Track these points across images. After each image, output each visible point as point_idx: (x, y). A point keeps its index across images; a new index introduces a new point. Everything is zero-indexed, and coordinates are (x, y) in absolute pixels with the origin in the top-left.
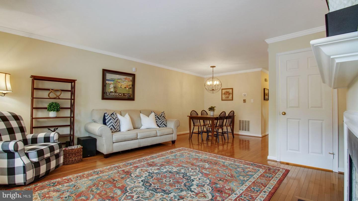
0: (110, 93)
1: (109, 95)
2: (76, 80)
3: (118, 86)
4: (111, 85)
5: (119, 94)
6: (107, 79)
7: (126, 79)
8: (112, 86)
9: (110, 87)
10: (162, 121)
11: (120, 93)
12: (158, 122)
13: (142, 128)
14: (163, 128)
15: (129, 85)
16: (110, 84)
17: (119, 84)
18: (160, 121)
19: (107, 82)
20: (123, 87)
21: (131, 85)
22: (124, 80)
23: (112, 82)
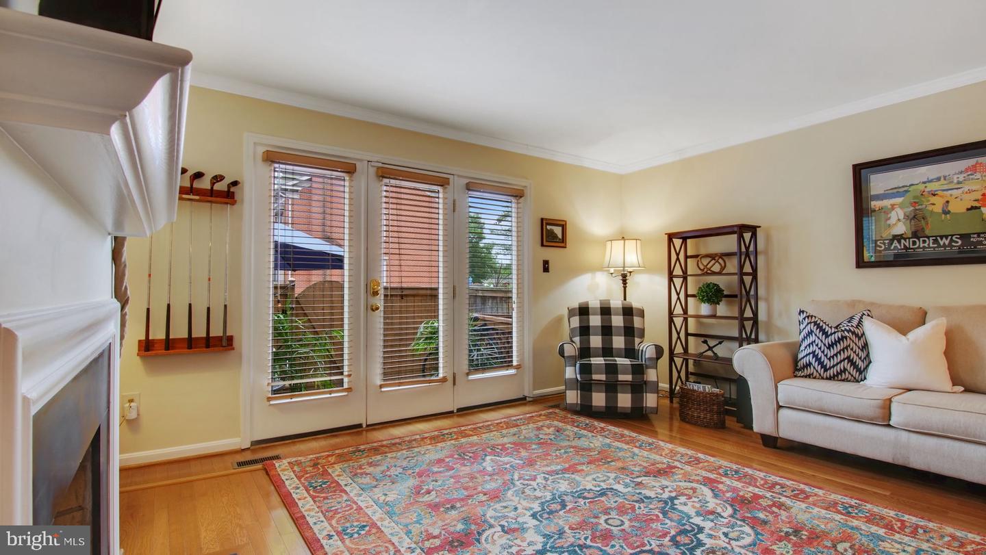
0: (890, 244)
1: (888, 249)
2: (760, 227)
4: (893, 212)
5: (936, 241)
6: (873, 192)
8: (897, 215)
9: (889, 219)
11: (942, 237)
16: (885, 211)
17: (935, 199)
19: (876, 204)
20: (959, 208)
22: (961, 179)
23: (899, 200)
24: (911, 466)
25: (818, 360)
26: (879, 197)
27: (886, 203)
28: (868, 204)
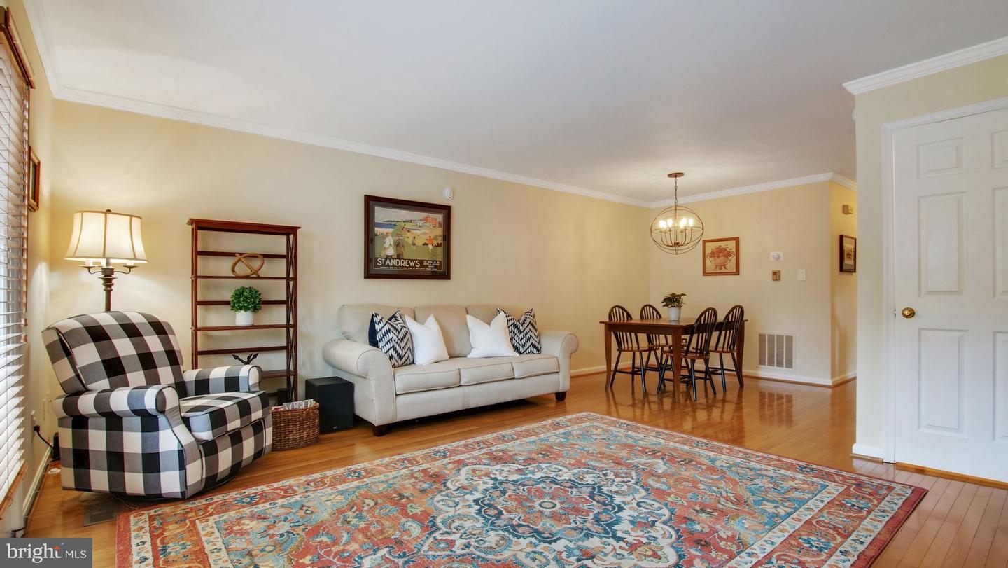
0: (385, 261)
1: (383, 265)
2: (300, 228)
3: (406, 239)
4: (388, 239)
5: (408, 263)
6: (376, 221)
7: (426, 220)
8: (390, 241)
9: (385, 243)
10: (528, 335)
11: (411, 260)
12: (517, 339)
13: (474, 354)
14: (531, 356)
15: (435, 238)
16: (384, 236)
17: (408, 234)
18: (522, 335)
19: (378, 230)
20: (419, 242)
21: (440, 236)
22: (421, 224)
23: (391, 230)
25: (397, 352)
28: (373, 230)
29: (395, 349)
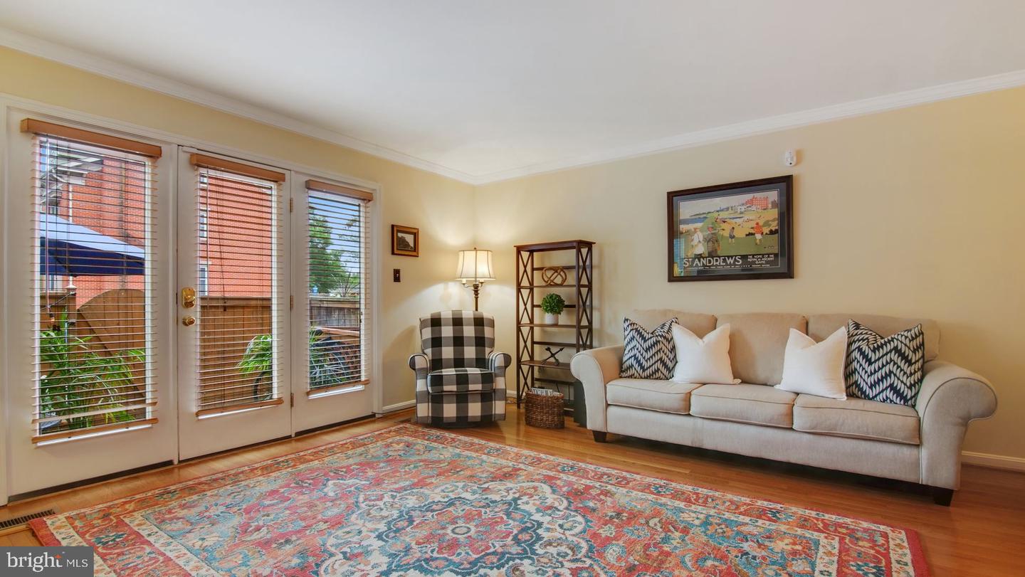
0: (693, 262)
1: (691, 266)
2: (595, 241)
3: (721, 232)
4: (696, 235)
5: (724, 260)
6: (682, 217)
7: (751, 202)
8: (698, 237)
9: (693, 240)
11: (728, 257)
15: (767, 224)
16: (690, 234)
17: (724, 226)
18: (872, 367)
19: (683, 228)
20: (741, 233)
21: (774, 220)
22: (743, 210)
23: (699, 225)
24: (704, 447)
25: (638, 362)
26: (686, 222)
27: (691, 227)
28: (678, 227)
29: (636, 358)
